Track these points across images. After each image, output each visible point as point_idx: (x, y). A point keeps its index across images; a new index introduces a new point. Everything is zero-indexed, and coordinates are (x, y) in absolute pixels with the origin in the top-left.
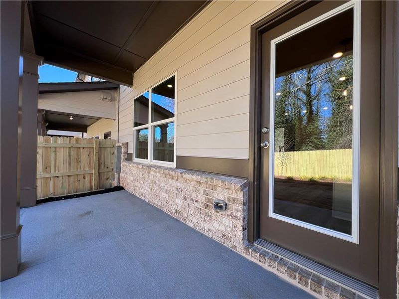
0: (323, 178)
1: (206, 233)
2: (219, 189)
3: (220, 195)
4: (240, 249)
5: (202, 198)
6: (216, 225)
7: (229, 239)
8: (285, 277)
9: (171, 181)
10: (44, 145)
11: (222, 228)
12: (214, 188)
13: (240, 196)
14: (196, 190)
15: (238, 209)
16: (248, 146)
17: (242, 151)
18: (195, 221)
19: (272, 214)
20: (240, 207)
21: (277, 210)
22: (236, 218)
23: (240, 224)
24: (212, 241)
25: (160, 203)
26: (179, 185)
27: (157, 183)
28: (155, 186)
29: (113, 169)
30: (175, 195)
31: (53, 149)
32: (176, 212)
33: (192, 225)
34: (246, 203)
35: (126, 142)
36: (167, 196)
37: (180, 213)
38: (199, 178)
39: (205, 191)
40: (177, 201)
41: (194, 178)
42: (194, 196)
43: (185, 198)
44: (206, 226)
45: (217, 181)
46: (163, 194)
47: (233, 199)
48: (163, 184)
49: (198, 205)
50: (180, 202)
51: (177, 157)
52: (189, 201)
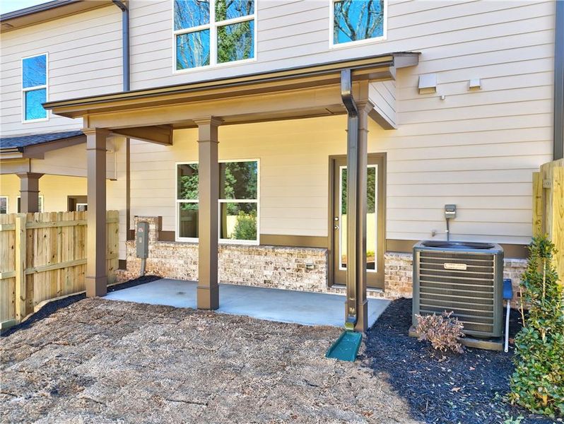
1: (298, 289)
2: (309, 257)
3: (309, 260)
4: (324, 289)
5: (294, 265)
6: (307, 281)
7: (317, 287)
11: (312, 282)
12: (305, 257)
13: (324, 259)
14: (288, 261)
15: (323, 268)
16: (327, 228)
18: (287, 284)
19: (341, 268)
20: (324, 265)
22: (321, 272)
23: (324, 276)
24: (303, 293)
25: (241, 280)
26: (268, 259)
27: (236, 261)
28: (232, 264)
29: (117, 255)
30: (263, 268)
31: (59, 230)
32: (265, 282)
33: (284, 288)
34: (327, 263)
35: (157, 215)
36: (251, 271)
37: (269, 282)
38: (292, 251)
39: (296, 260)
40: (266, 273)
41: (288, 251)
42: (286, 265)
43: (276, 269)
44: (298, 284)
45: (309, 252)
46: (245, 271)
47: (320, 262)
48: (245, 261)
49: (290, 271)
50: (269, 273)
51: (260, 235)
52: (280, 270)
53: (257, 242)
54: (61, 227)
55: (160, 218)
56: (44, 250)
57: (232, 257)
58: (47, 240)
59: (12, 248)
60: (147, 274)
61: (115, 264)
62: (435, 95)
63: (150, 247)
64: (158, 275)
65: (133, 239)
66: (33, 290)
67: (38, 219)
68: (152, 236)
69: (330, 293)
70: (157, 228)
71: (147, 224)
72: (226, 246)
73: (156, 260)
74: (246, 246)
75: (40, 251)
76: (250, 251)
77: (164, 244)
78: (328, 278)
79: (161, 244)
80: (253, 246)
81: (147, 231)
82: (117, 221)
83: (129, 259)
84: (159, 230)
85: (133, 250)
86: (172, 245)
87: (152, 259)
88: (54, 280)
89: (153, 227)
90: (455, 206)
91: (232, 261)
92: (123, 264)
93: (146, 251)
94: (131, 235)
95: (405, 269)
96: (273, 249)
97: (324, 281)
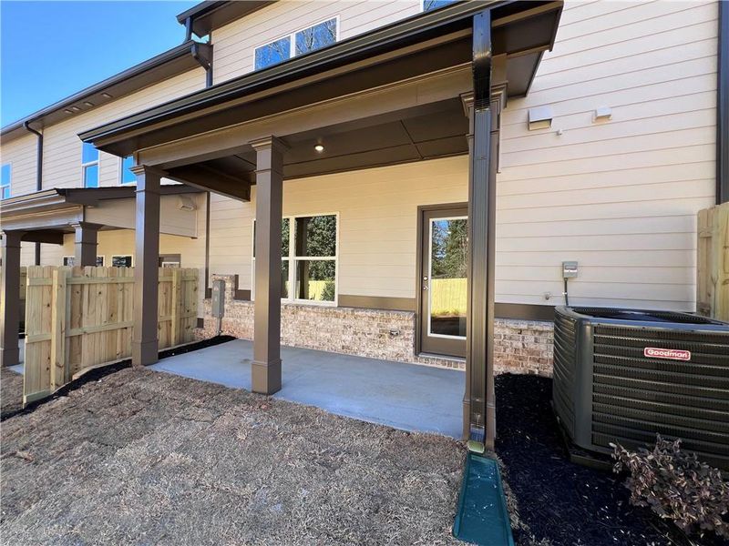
0: (444, 313)
1: (380, 358)
2: (393, 321)
3: (394, 325)
4: (411, 360)
5: (375, 330)
6: (390, 349)
7: (402, 356)
8: (441, 366)
9: (334, 320)
10: (110, 281)
11: (396, 350)
12: (388, 321)
13: (412, 324)
14: (369, 325)
15: (410, 334)
16: (415, 289)
17: (410, 292)
18: (368, 350)
19: (429, 334)
20: (412, 332)
21: (433, 331)
22: (408, 339)
23: (411, 343)
24: (387, 362)
25: (317, 344)
26: (347, 322)
27: (312, 323)
28: (307, 327)
29: (195, 313)
30: (341, 332)
31: (120, 287)
32: (343, 347)
33: (364, 355)
34: (415, 329)
35: (234, 274)
36: (328, 335)
37: (348, 348)
38: (374, 314)
39: (378, 324)
40: (344, 337)
41: (369, 314)
42: (366, 329)
43: (355, 333)
44: (380, 352)
45: (393, 315)
46: (322, 334)
47: (406, 327)
48: (322, 324)
49: (372, 337)
50: (348, 338)
51: (339, 295)
52: (360, 335)
53: (335, 303)
54: (123, 284)
55: (237, 276)
56: (98, 308)
57: (308, 319)
58: (102, 298)
59: (48, 305)
60: (222, 334)
61: (193, 322)
62: (550, 130)
63: (226, 306)
64: (233, 335)
65: (211, 297)
66: (80, 353)
67: (89, 274)
68: (228, 294)
69: (418, 363)
70: (234, 287)
71: (223, 282)
72: (301, 308)
73: (231, 320)
74: (322, 308)
75: (91, 310)
76: (327, 312)
77: (238, 304)
78: (415, 346)
79: (236, 304)
80: (330, 308)
81: (223, 289)
82: (196, 279)
83: (206, 318)
84: (236, 289)
85: (209, 309)
86: (246, 304)
87: (227, 319)
88: (111, 342)
89: (229, 285)
90: (577, 263)
91: (308, 324)
92: (200, 323)
93: (222, 311)
94: (209, 294)
95: (510, 338)
96: (352, 311)
97: (411, 350)
